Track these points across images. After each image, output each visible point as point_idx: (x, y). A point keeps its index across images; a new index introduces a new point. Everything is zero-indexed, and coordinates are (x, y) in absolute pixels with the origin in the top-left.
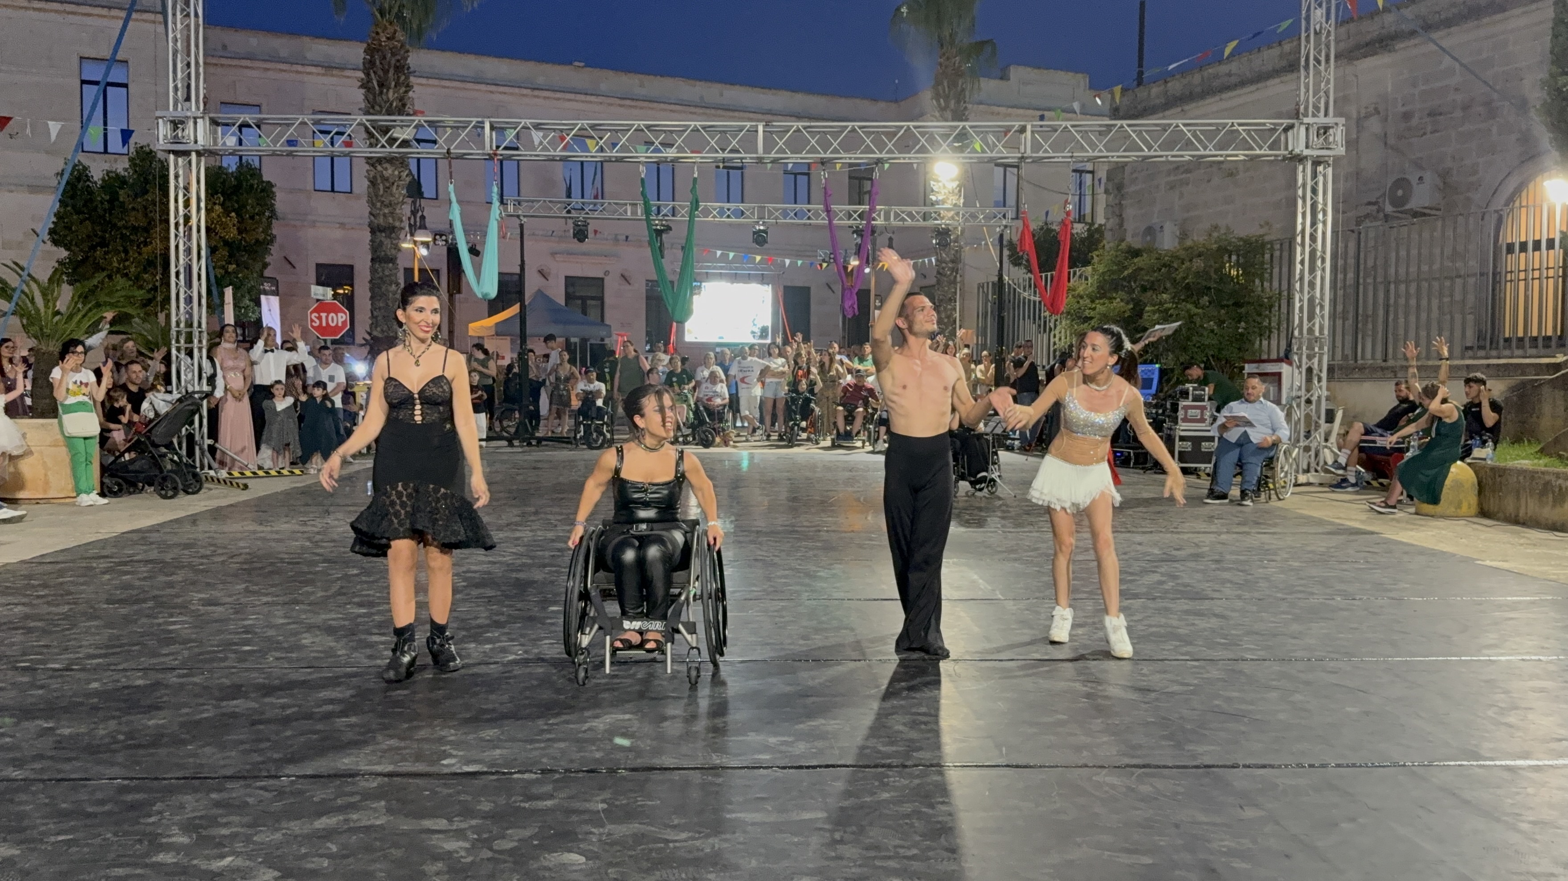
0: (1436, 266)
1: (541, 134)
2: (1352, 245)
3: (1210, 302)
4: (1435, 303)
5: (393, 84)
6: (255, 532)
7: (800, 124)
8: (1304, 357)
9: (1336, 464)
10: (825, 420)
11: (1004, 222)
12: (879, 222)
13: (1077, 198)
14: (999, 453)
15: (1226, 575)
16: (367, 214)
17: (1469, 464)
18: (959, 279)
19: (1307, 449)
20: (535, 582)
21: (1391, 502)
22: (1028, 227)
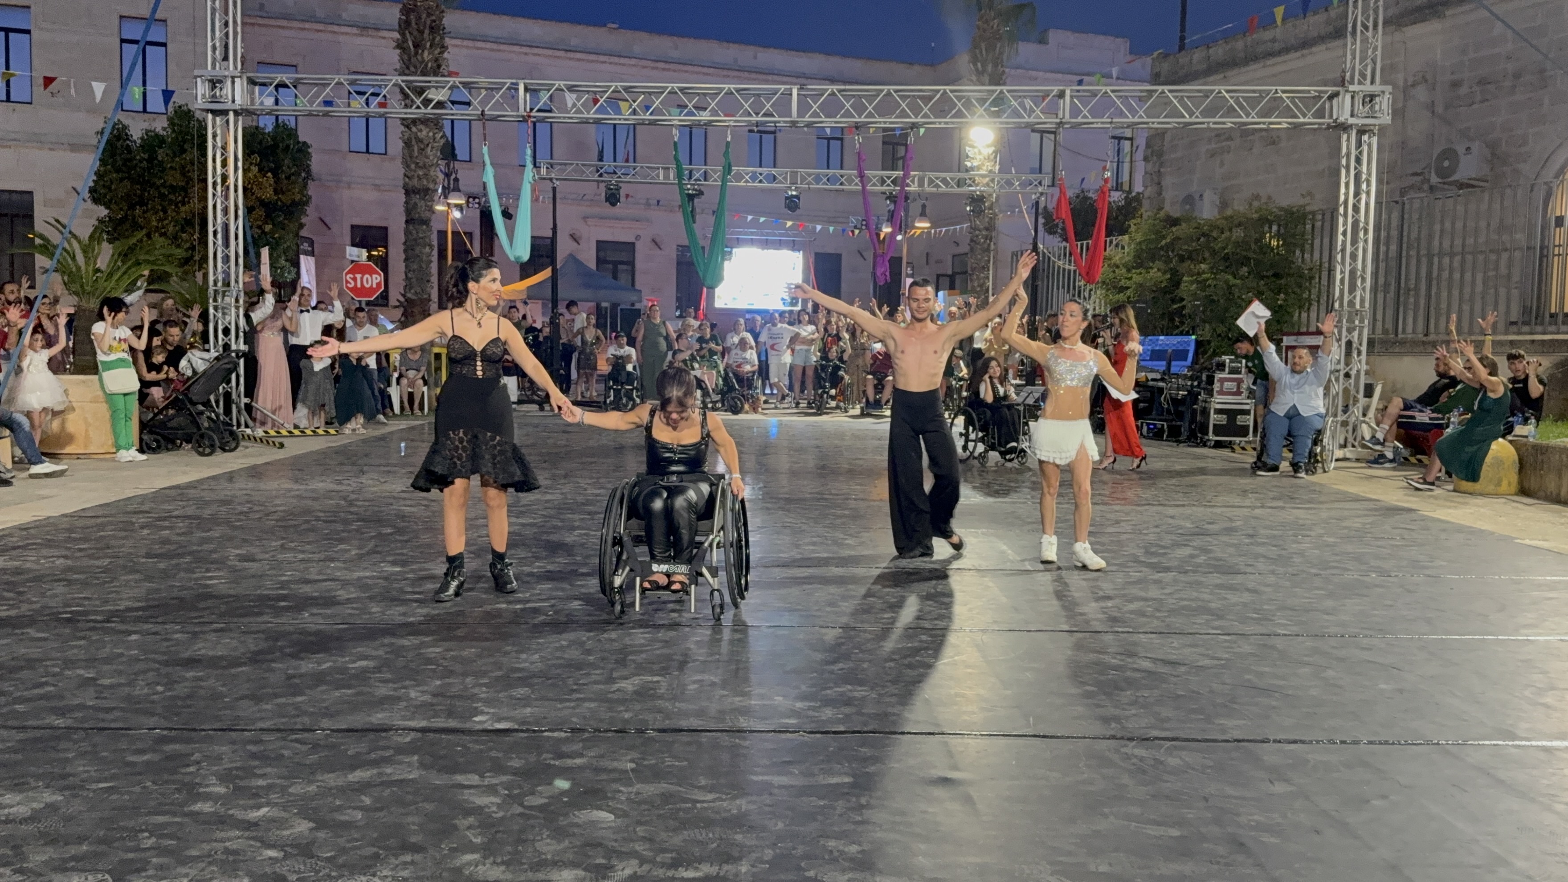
0: (1481, 240)
1: (574, 96)
2: (1395, 215)
3: (1249, 273)
4: (1479, 277)
5: (428, 44)
6: (290, 490)
7: (835, 88)
8: (1344, 330)
9: (1374, 440)
10: (855, 388)
11: (1040, 189)
12: (913, 188)
13: (1115, 165)
15: (1261, 550)
16: (401, 176)
17: (1511, 442)
18: (992, 247)
19: (1345, 424)
20: (567, 545)
21: (1430, 479)
22: (1064, 194)
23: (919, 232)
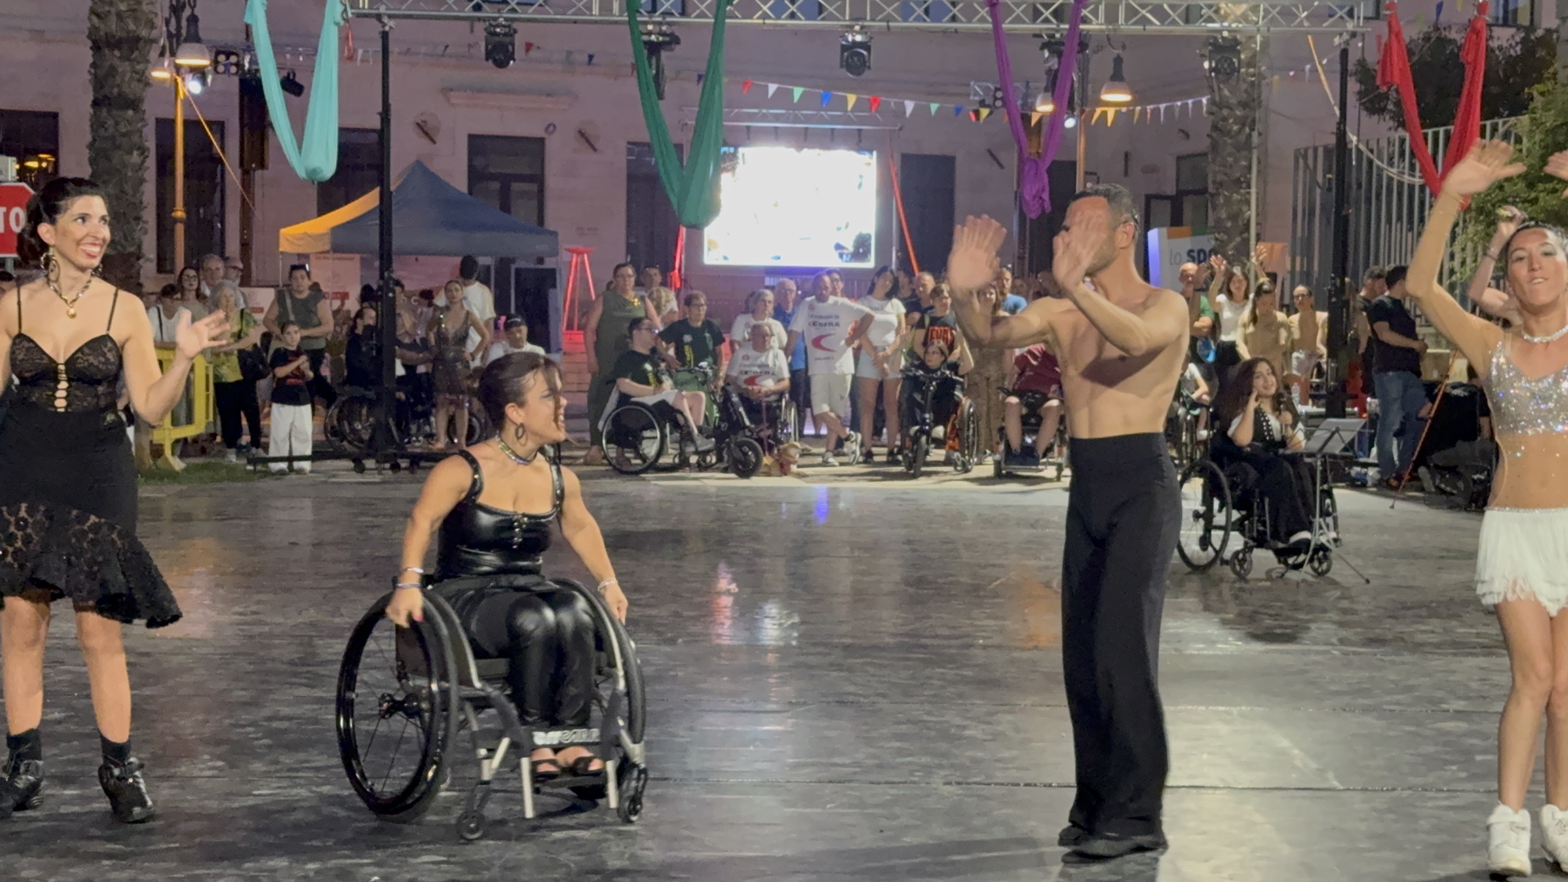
10: (982, 424)
11: (1350, 26)
12: (1095, 25)
14: (1335, 491)
18: (1256, 140)
22: (1398, 35)
23: (1111, 113)
